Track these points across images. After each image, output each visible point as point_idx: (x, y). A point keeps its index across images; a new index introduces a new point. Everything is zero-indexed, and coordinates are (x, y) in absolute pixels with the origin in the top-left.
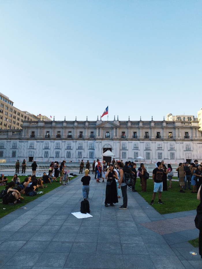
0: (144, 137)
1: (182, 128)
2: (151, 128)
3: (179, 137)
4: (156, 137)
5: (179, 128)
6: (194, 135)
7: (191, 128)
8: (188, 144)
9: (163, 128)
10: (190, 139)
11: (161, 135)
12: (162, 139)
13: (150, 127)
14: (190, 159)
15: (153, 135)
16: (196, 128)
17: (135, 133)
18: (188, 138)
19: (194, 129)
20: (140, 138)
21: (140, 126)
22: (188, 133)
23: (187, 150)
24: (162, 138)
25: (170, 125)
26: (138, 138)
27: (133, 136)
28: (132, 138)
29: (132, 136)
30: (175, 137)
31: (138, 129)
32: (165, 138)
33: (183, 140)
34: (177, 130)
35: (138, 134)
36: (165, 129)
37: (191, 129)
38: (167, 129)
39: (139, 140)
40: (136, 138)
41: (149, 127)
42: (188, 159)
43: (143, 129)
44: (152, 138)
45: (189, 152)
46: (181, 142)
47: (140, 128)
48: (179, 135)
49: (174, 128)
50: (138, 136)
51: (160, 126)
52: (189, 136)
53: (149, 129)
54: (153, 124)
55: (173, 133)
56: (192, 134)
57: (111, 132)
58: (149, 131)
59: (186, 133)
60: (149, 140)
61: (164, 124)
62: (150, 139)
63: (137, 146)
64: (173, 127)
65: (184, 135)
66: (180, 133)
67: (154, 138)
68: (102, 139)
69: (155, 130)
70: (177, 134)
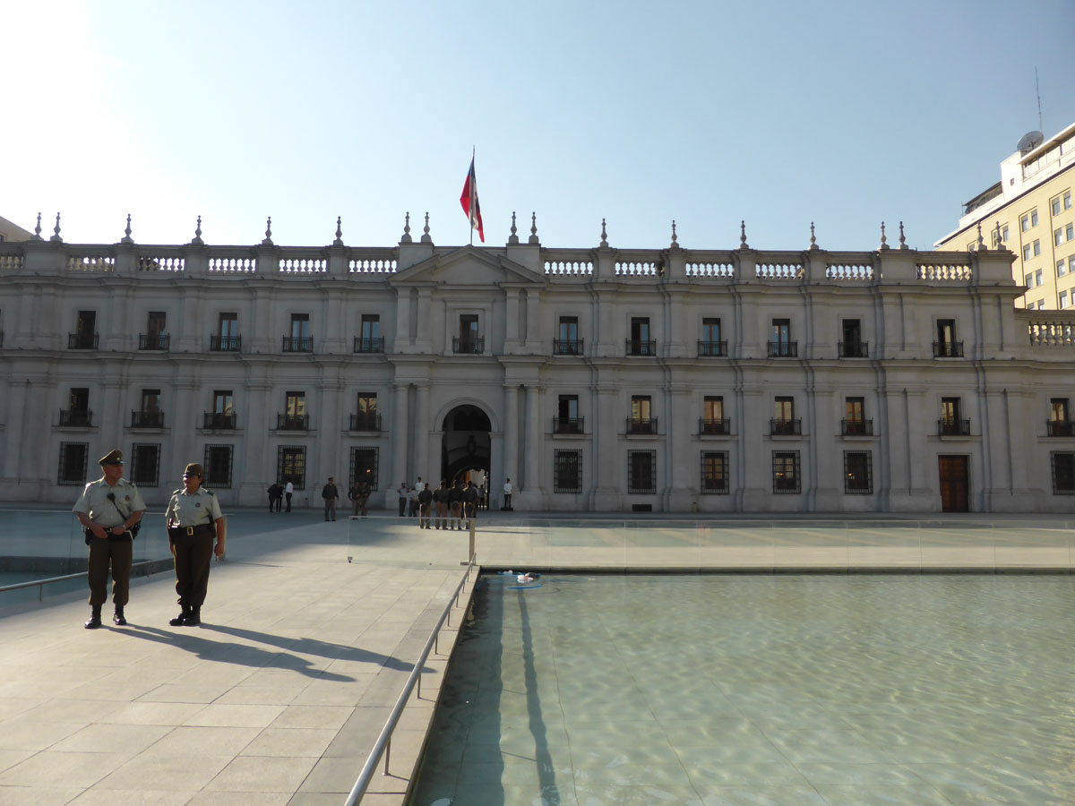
0: (696, 347)
1: (922, 292)
2: (739, 294)
3: (903, 347)
4: (765, 348)
5: (901, 292)
6: (992, 338)
7: (972, 296)
9: (806, 292)
10: (968, 357)
11: (798, 334)
12: (806, 361)
13: (734, 286)
15: (749, 337)
16: (998, 297)
17: (639, 323)
18: (955, 354)
19: (989, 300)
20: (674, 353)
21: (672, 281)
22: (951, 323)
24: (801, 356)
26: (659, 354)
27: (627, 342)
28: (623, 355)
29: (621, 341)
30: (882, 345)
31: (659, 299)
32: (818, 353)
33: (927, 367)
34: (889, 307)
35: (657, 332)
36: (821, 299)
37: (970, 301)
38: (831, 301)
39: (664, 367)
40: (649, 354)
41: (723, 286)
43: (690, 299)
44: (746, 355)
47: (669, 294)
48: (902, 333)
49: (877, 294)
50: (660, 341)
52: (958, 341)
53: (727, 300)
54: (747, 271)
55: (867, 324)
56: (981, 332)
57: (488, 315)
58: (725, 310)
59: (945, 324)
60: (721, 369)
61: (816, 271)
62: (734, 360)
64: (869, 288)
65: (931, 336)
66: (909, 326)
67: (753, 355)
68: (434, 361)
69: (758, 304)
70: (890, 329)
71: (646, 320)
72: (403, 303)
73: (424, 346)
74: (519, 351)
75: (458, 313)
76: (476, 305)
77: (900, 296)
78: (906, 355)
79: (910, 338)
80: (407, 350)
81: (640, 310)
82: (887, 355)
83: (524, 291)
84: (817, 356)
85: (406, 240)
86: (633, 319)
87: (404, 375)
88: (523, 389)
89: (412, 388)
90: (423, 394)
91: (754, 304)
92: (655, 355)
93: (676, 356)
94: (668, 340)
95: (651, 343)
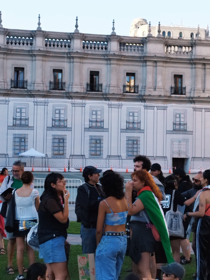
0: (48, 84)
1: (167, 60)
2: (73, 58)
3: (155, 89)
4: (85, 86)
5: (156, 60)
6: (199, 86)
7: (192, 64)
8: (178, 112)
9: (108, 58)
10: (188, 95)
11: (103, 80)
12: (106, 94)
13: (69, 53)
14: (183, 156)
15: (76, 80)
16: (204, 64)
17: (19, 70)
18: (182, 94)
19: (200, 66)
20: (37, 88)
21: (37, 49)
22: (181, 77)
23: (175, 131)
24: (104, 91)
25: (131, 50)
26: (29, 88)
27: (12, 81)
28: (9, 87)
29: (9, 80)
30: (144, 87)
31: (30, 58)
32: (113, 90)
33: (167, 100)
34: (150, 67)
35: (28, 76)
36: (115, 62)
37: (190, 66)
38: (121, 63)
39: (31, 95)
40: (23, 88)
41: (64, 53)
42: (176, 156)
43: (46, 59)
44: (75, 90)
45: (180, 136)
46: (160, 104)
47: (35, 55)
48: (155, 81)
49: (144, 60)
50: (29, 81)
51: (101, 53)
52: (184, 86)
53: (66, 60)
54: (77, 45)
55: (139, 76)
56: (195, 83)
58: (65, 65)
59: (178, 77)
60: (62, 97)
61: (114, 46)
62: (68, 93)
63: (23, 115)
64: (140, 57)
65: (170, 83)
66: (159, 78)
67: (79, 90)
69: (83, 63)
70: (150, 79)
71: (23, 69)
77: (156, 62)
78: (156, 93)
79: (160, 84)
81: (20, 63)
82: (147, 93)
84: (111, 92)
86: (15, 68)
91: (80, 63)
92: (26, 88)
93: (38, 89)
94: (33, 80)
95: (25, 82)
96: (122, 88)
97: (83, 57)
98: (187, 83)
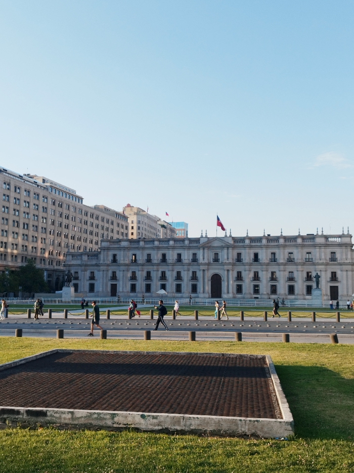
0: (268, 260)
2: (280, 247)
3: (321, 260)
4: (286, 260)
5: (320, 246)
7: (340, 246)
9: (297, 246)
11: (295, 256)
17: (256, 254)
20: (264, 262)
21: (263, 244)
22: (334, 253)
24: (295, 262)
26: (260, 262)
28: (252, 262)
29: (252, 259)
30: (315, 259)
31: (260, 249)
32: (300, 261)
33: (327, 264)
34: (317, 250)
35: (260, 257)
36: (300, 248)
38: (303, 248)
41: (276, 245)
43: (268, 248)
47: (263, 247)
48: (320, 256)
49: (315, 246)
50: (260, 259)
52: (336, 258)
53: (277, 248)
54: (282, 241)
55: (313, 254)
57: (220, 253)
58: (276, 251)
62: (278, 263)
64: (312, 245)
68: (209, 264)
70: (318, 255)
72: (201, 251)
73: (206, 261)
74: (227, 262)
75: (214, 253)
76: (217, 251)
80: (203, 262)
81: (256, 251)
83: (228, 248)
85: (202, 237)
87: (202, 267)
88: (228, 270)
89: (204, 270)
90: (206, 272)
95: (258, 259)
96: (304, 260)
97: (285, 246)
98: (338, 256)
